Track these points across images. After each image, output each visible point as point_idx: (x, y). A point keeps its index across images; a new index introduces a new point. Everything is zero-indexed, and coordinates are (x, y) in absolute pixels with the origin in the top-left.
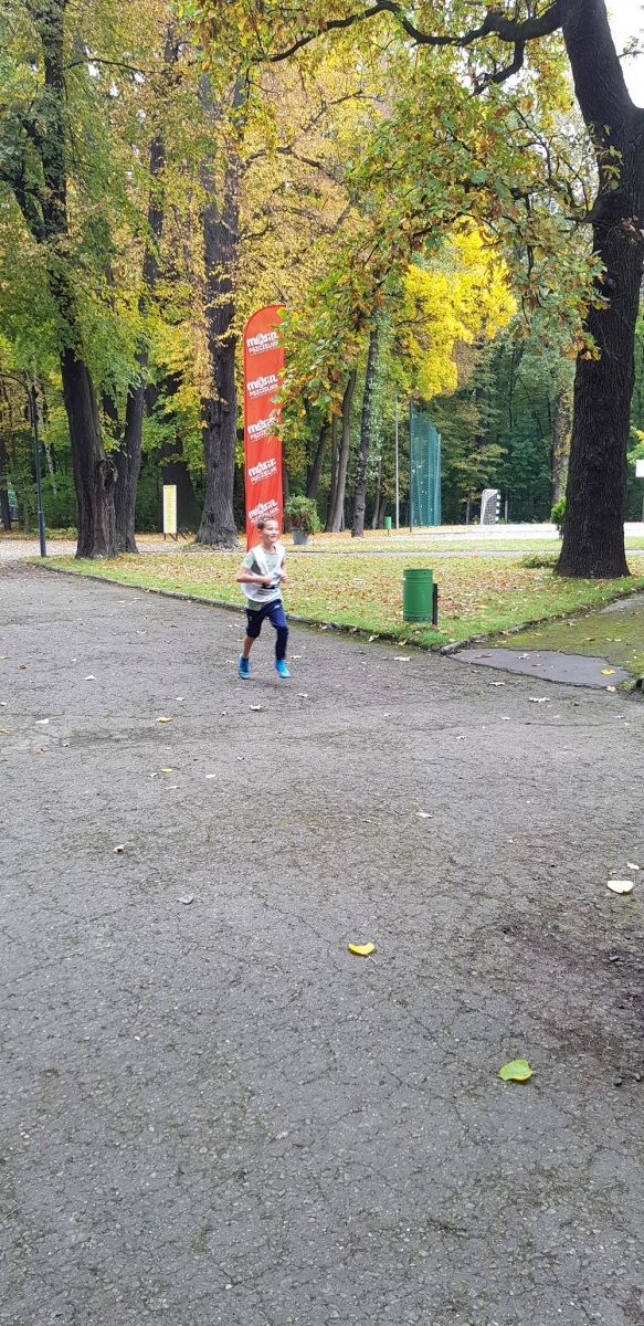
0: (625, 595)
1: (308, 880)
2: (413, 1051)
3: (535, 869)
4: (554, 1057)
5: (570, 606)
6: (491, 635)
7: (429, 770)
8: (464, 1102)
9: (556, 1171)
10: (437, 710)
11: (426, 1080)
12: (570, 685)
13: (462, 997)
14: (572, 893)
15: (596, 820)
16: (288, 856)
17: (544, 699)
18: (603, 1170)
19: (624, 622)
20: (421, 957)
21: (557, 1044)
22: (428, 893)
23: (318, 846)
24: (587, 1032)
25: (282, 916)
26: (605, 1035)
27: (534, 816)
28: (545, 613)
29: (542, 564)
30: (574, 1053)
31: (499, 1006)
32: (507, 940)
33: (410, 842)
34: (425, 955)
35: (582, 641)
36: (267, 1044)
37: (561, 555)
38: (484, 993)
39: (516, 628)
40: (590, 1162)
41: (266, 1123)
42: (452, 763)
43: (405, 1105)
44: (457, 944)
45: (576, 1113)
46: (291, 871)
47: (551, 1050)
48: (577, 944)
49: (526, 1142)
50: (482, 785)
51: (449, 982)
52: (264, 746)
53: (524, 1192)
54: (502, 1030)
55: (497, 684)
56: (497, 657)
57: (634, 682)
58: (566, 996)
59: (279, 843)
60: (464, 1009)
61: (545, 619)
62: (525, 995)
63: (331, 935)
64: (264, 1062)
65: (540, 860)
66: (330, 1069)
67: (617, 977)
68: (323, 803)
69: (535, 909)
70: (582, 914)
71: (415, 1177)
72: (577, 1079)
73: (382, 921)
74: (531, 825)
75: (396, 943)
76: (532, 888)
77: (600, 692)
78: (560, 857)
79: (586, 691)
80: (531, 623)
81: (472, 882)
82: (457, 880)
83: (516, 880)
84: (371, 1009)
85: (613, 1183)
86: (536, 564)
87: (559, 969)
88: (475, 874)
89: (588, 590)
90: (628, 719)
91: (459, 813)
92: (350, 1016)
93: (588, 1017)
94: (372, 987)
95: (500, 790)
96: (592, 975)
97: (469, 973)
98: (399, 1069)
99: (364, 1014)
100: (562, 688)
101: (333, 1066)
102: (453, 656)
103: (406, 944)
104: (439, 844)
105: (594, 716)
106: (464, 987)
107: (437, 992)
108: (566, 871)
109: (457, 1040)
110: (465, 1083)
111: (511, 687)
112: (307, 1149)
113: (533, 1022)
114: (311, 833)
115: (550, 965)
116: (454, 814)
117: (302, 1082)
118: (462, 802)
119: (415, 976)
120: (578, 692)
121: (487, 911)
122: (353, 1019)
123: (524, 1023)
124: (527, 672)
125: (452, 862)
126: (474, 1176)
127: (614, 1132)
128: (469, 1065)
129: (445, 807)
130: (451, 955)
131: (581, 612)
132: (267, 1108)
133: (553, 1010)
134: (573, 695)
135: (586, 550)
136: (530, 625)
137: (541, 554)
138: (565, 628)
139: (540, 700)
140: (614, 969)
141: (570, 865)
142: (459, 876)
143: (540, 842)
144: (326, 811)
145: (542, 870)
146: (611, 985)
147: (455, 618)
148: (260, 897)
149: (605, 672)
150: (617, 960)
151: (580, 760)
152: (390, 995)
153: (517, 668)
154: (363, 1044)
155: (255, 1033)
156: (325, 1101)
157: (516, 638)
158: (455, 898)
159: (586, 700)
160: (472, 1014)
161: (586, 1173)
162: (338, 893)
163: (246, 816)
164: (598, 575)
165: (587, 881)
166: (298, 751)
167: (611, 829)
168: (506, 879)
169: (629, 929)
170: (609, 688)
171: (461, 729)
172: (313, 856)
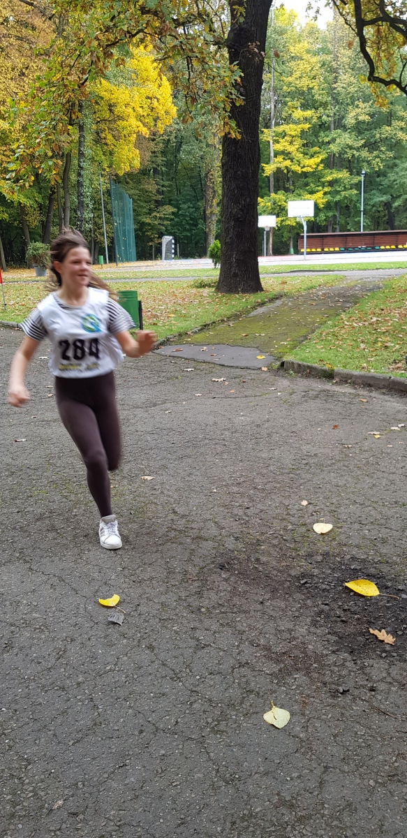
0: (262, 304)
1: (65, 542)
2: (164, 695)
3: (235, 511)
4: (275, 681)
5: (229, 313)
6: (180, 335)
7: (149, 438)
8: (211, 740)
9: (296, 799)
10: (150, 392)
11: (177, 722)
12: (237, 367)
13: (197, 635)
14: (264, 529)
15: (271, 468)
16: (47, 522)
17: (222, 379)
18: (332, 792)
19: (264, 322)
20: (161, 601)
21: (275, 668)
22: (160, 542)
23: (70, 510)
24: (297, 652)
25: (45, 578)
26: (309, 653)
27: (228, 468)
28: (214, 318)
29: (206, 285)
30: (290, 674)
31: (226, 639)
32: (224, 576)
33: (142, 499)
34: (163, 598)
35: (240, 337)
36: (39, 707)
37: (220, 278)
38: (213, 628)
39: (196, 330)
40: (321, 783)
41: (42, 794)
42: (165, 432)
43: (163, 752)
44: (186, 585)
45: (301, 735)
46: (51, 535)
47: (271, 675)
48: (275, 572)
49: (266, 774)
50: (189, 447)
51: (185, 621)
52: (23, 430)
53: (273, 829)
54: (232, 661)
55: (189, 370)
56: (186, 351)
57: (279, 363)
58: (275, 622)
59: (39, 510)
60: (200, 647)
61: (214, 322)
62: (244, 624)
63: (87, 591)
64: (38, 725)
65: (238, 504)
66: (95, 724)
67: (308, 598)
68: (72, 473)
69: (240, 546)
70: (274, 546)
71: (179, 831)
72: (296, 701)
73: (126, 572)
74: (227, 477)
75: (140, 590)
76: (236, 527)
77: (259, 372)
78: (251, 499)
79: (249, 371)
80: (205, 326)
81: (192, 528)
82: (181, 527)
83: (223, 523)
84: (125, 658)
85: (344, 804)
86: (202, 285)
87: (267, 597)
88: (193, 521)
89: (240, 301)
90: (279, 390)
91: (175, 472)
92: (108, 668)
93: (294, 638)
94: (123, 635)
95: (202, 450)
96: (291, 599)
97: (199, 609)
98: (154, 715)
99: (119, 665)
100: (232, 370)
101: (98, 721)
102: (156, 351)
103: (148, 590)
104: (163, 499)
105: (257, 389)
106: (197, 625)
107: (176, 632)
108: (258, 511)
109: (198, 677)
110: (210, 720)
111: (199, 372)
112: (81, 817)
113: (254, 649)
114: (64, 500)
115: (260, 593)
116: (172, 472)
117: (72, 742)
118: (176, 463)
119: (157, 620)
120: (243, 372)
121: (205, 552)
122: (110, 670)
123: (248, 653)
124: (208, 360)
125: (175, 512)
126: (229, 819)
127: (335, 750)
128: (210, 701)
129: (164, 467)
130: (183, 595)
131: (236, 316)
132: (42, 777)
133: (267, 636)
134: (241, 375)
135: (236, 275)
136: (205, 327)
137: (205, 279)
138: (228, 328)
139: (220, 380)
140: (305, 591)
141: (260, 506)
142: (181, 524)
143: (235, 489)
144: (75, 479)
145: (241, 512)
146: (305, 606)
147: (154, 324)
148: (26, 561)
149: (259, 357)
150: (306, 583)
151: (253, 422)
152: (139, 641)
153: (201, 357)
154: (122, 693)
155: (28, 696)
156: (94, 759)
157: (196, 336)
158: (181, 543)
159: (250, 378)
160: (206, 650)
161: (320, 797)
162: (89, 550)
163: (12, 490)
164: (244, 291)
165: (274, 518)
166: (49, 431)
167: (282, 474)
168: (216, 522)
169: (310, 555)
170: (263, 369)
171: (168, 405)
172: (67, 519)
